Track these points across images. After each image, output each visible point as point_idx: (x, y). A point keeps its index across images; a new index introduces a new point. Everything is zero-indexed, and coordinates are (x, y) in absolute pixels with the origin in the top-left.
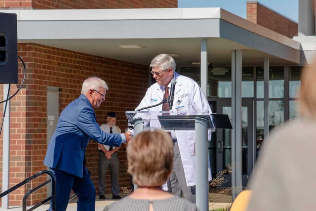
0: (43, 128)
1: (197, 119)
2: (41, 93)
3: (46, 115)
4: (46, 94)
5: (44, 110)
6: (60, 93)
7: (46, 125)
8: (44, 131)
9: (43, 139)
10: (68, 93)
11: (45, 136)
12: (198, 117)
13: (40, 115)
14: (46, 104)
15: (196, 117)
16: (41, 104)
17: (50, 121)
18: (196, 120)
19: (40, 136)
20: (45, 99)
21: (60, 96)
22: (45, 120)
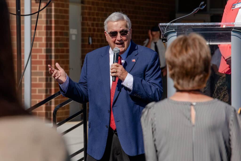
0: (65, 42)
1: (233, 31)
2: (63, 6)
3: (68, 29)
4: (68, 6)
5: (67, 23)
6: (83, 5)
7: (68, 40)
8: (67, 45)
9: (65, 54)
10: (90, 6)
11: (68, 51)
12: (234, 29)
13: (63, 28)
14: (68, 17)
15: (232, 29)
16: (63, 17)
17: (72, 35)
18: (232, 33)
19: (63, 51)
20: (67, 12)
21: (83, 8)
22: (67, 34)
